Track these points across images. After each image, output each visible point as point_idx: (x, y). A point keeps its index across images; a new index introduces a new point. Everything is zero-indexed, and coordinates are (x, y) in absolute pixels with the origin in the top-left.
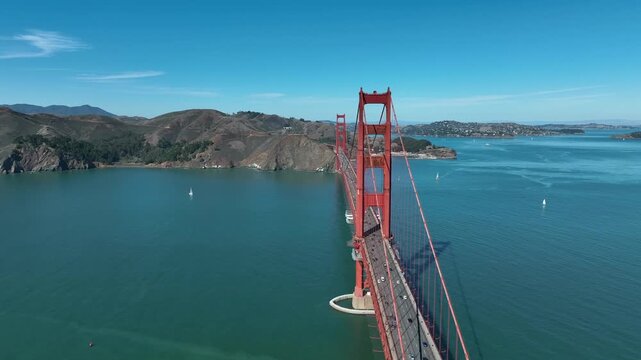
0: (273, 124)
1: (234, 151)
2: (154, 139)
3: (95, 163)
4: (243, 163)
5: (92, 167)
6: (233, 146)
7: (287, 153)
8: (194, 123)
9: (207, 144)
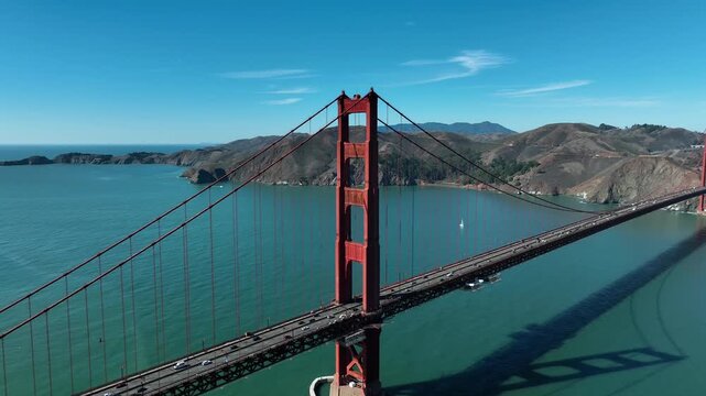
0: (672, 140)
1: (565, 174)
2: (488, 159)
3: (417, 181)
4: (571, 191)
5: (413, 183)
6: (566, 169)
7: (631, 181)
8: (541, 140)
9: (532, 164)
